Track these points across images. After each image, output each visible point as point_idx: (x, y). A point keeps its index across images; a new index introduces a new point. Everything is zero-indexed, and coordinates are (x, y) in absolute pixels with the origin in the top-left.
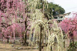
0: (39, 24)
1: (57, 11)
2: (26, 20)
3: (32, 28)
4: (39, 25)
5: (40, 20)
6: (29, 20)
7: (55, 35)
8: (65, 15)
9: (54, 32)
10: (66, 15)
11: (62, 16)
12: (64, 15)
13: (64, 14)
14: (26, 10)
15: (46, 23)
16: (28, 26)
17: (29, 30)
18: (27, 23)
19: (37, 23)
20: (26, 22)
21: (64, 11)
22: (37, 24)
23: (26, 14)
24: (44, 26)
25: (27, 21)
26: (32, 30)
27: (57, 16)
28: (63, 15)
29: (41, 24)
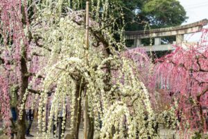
0: (72, 69)
1: (152, 13)
2: (25, 54)
3: (48, 85)
4: (71, 75)
5: (73, 59)
6: (35, 54)
7: (121, 107)
8: (185, 28)
9: (121, 97)
10: (189, 30)
11: (174, 33)
12: (182, 29)
13: (183, 24)
14: (24, 15)
15: (95, 67)
16: (31, 75)
17: (35, 92)
18: (28, 64)
19: (63, 67)
20: (23, 62)
21: (184, 13)
22: (64, 70)
23: (26, 30)
24: (89, 79)
25: (29, 56)
26: (46, 91)
27: (154, 35)
28: (177, 30)
29: (79, 71)
